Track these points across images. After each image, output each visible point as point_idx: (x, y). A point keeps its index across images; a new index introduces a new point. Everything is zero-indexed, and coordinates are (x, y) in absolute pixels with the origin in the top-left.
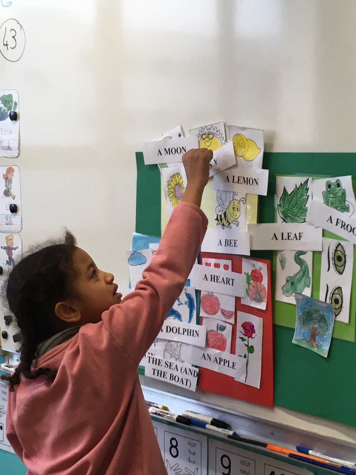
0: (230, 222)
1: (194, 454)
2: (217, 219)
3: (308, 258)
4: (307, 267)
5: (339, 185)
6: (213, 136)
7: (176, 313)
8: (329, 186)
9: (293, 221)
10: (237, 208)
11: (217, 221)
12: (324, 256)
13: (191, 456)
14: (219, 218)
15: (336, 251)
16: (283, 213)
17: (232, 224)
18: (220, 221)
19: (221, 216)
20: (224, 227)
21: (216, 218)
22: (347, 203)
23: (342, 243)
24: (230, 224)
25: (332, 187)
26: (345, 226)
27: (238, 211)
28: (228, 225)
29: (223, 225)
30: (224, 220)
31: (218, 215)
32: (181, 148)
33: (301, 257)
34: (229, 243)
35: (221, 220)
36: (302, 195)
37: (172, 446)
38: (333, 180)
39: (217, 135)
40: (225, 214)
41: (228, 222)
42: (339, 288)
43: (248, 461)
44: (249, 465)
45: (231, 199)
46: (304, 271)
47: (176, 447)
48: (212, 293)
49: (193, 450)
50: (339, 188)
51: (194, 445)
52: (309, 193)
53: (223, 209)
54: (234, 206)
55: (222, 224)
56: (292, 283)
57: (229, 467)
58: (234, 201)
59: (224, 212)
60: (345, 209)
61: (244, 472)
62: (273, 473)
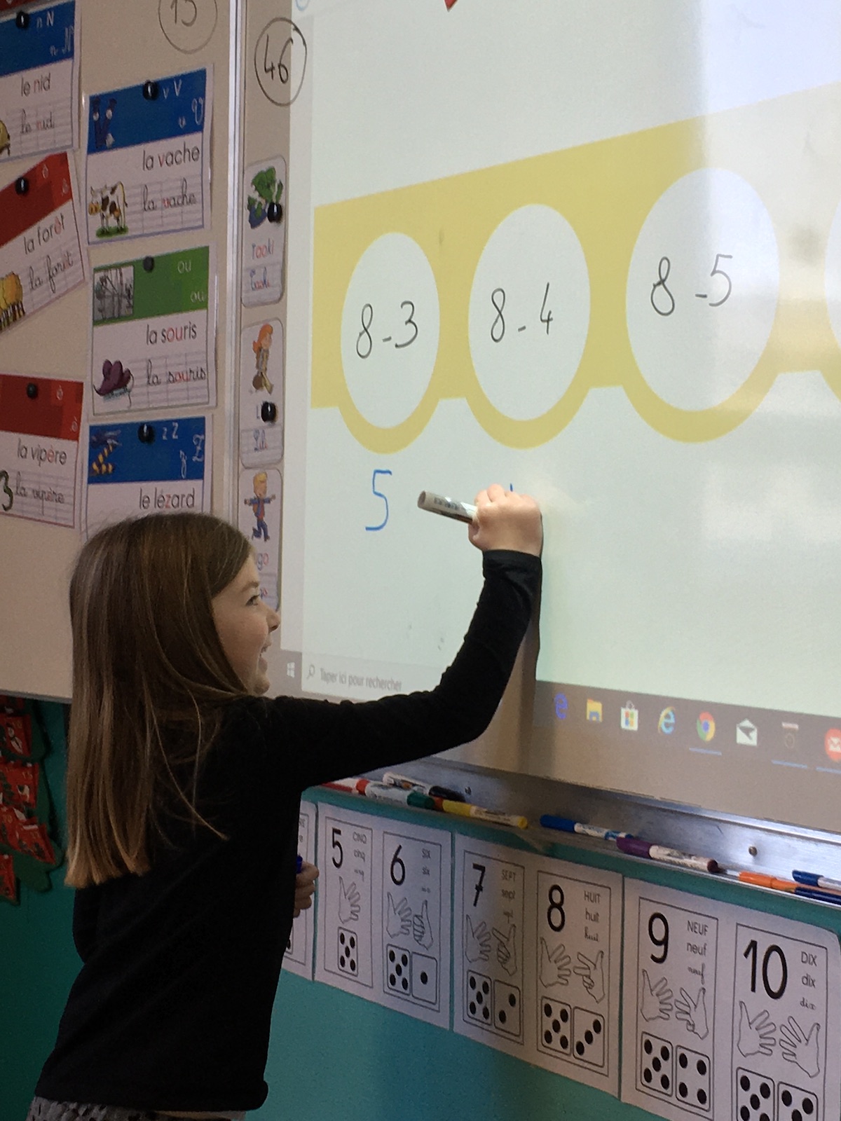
13: (589, 923)
37: (553, 906)
43: (702, 921)
44: (704, 931)
47: (559, 906)
49: (593, 908)
51: (595, 899)
57: (665, 942)
61: (694, 949)
62: (753, 945)
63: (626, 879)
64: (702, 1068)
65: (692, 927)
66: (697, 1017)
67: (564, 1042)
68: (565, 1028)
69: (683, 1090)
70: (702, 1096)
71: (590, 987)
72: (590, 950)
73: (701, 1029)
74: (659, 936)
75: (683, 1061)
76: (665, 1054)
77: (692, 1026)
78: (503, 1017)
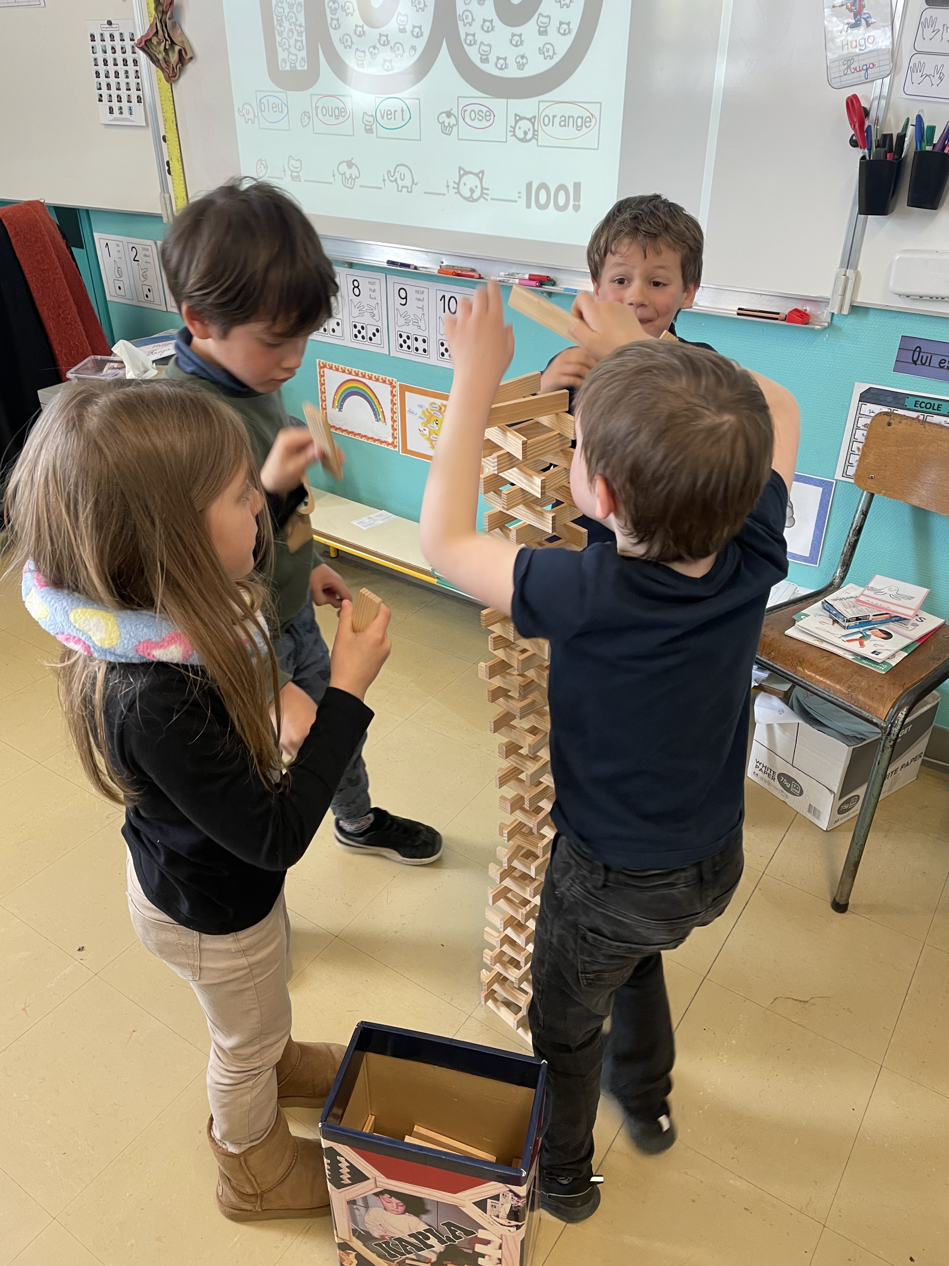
1: (374, 291)
13: (371, 293)
37: (355, 287)
43: (422, 289)
44: (423, 292)
47: (357, 287)
49: (373, 287)
51: (374, 283)
57: (406, 298)
61: (419, 300)
62: (444, 296)
63: (388, 276)
64: (424, 341)
65: (417, 292)
66: (422, 324)
67: (363, 337)
68: (363, 333)
69: (417, 349)
70: (425, 351)
71: (374, 316)
72: (373, 303)
73: (423, 327)
74: (403, 296)
75: (416, 339)
76: (408, 338)
77: (419, 327)
78: (334, 331)
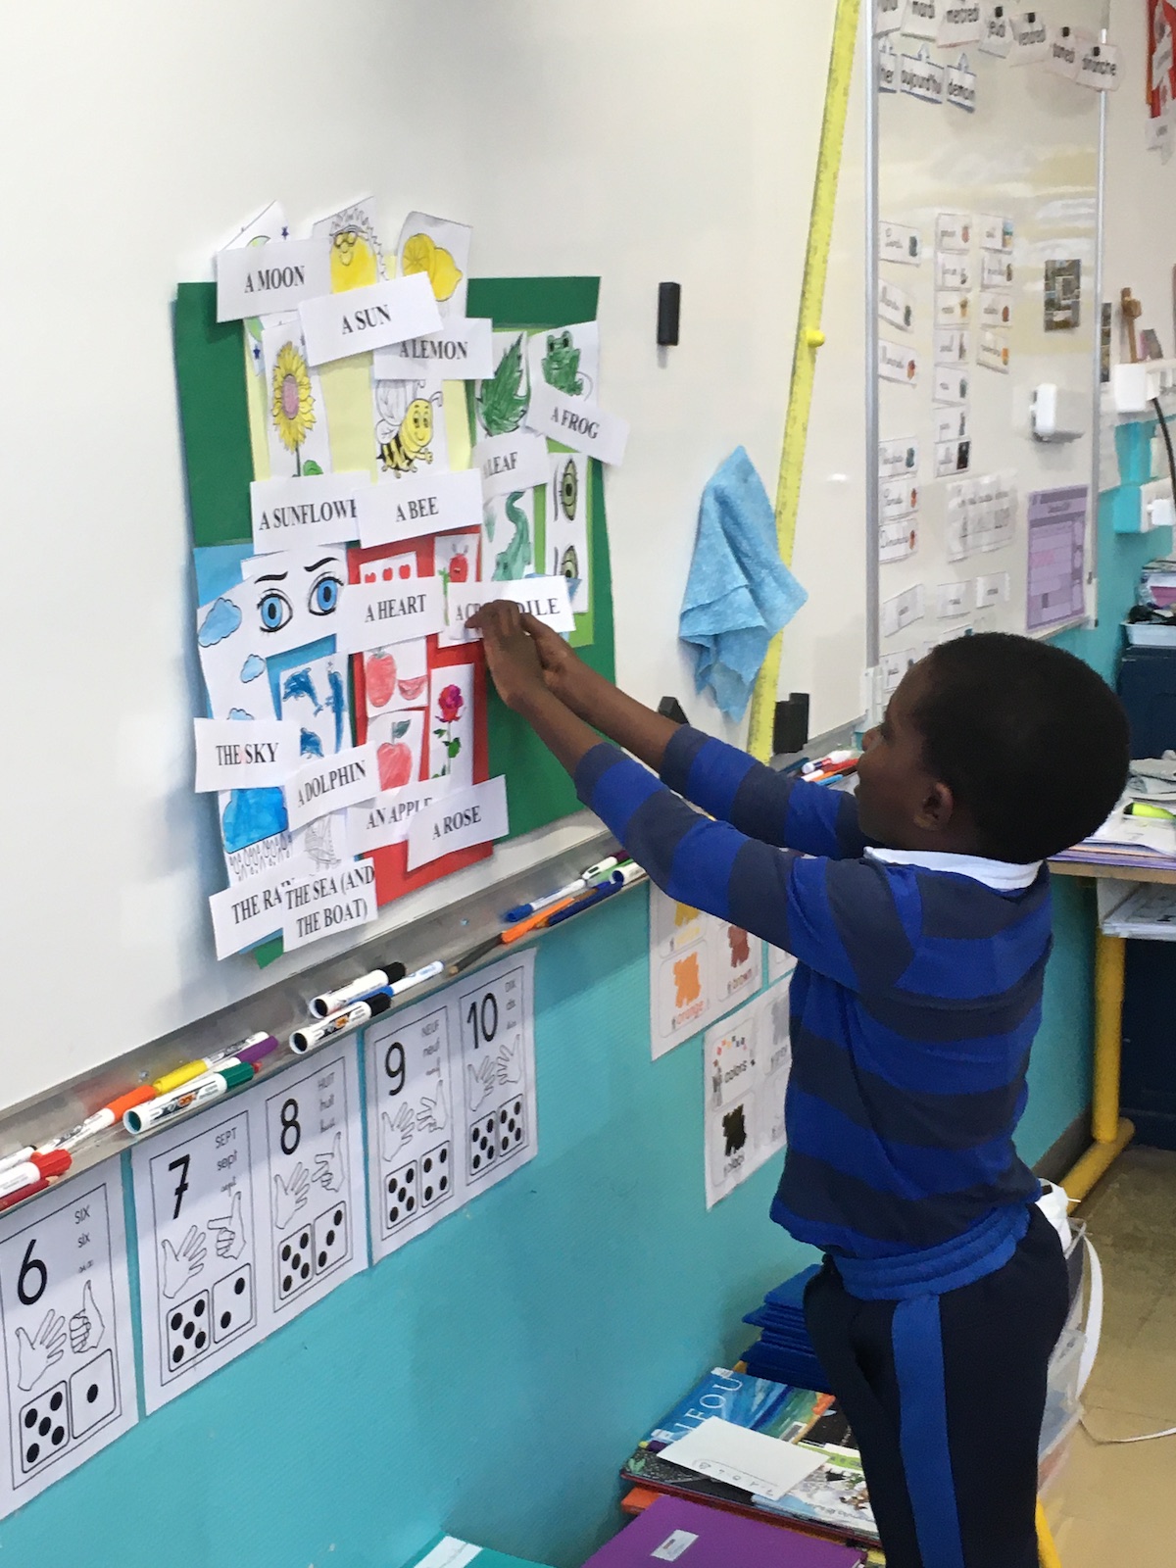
0: (411, 456)
1: (331, 1101)
2: (382, 456)
3: (525, 505)
4: (525, 522)
5: (566, 343)
6: (357, 236)
7: (312, 739)
8: (551, 346)
9: (501, 429)
10: (425, 420)
11: (381, 460)
12: (549, 491)
13: (325, 1113)
14: (386, 453)
15: (565, 475)
16: (487, 415)
17: (416, 463)
18: (388, 459)
19: (389, 445)
20: (400, 472)
21: (379, 453)
22: (578, 377)
23: (576, 457)
24: (411, 461)
25: (556, 346)
26: (577, 424)
27: (426, 426)
28: (408, 464)
29: (397, 468)
30: (397, 457)
31: (382, 445)
32: (294, 270)
33: (516, 504)
34: (418, 508)
35: (391, 455)
36: (512, 372)
37: (287, 1126)
38: (557, 333)
39: (363, 232)
40: (397, 438)
41: (407, 458)
42: (571, 548)
45: (410, 399)
46: (522, 534)
47: (294, 1121)
48: (380, 648)
49: (328, 1093)
50: (566, 349)
51: (329, 1081)
52: (523, 366)
53: (391, 428)
54: (416, 416)
55: (394, 466)
56: (506, 566)
58: (417, 402)
59: (394, 434)
60: (575, 389)
62: (473, 1006)
65: (425, 1032)
67: (305, 1272)
69: (427, 1194)
74: (396, 1066)
76: (410, 1176)
